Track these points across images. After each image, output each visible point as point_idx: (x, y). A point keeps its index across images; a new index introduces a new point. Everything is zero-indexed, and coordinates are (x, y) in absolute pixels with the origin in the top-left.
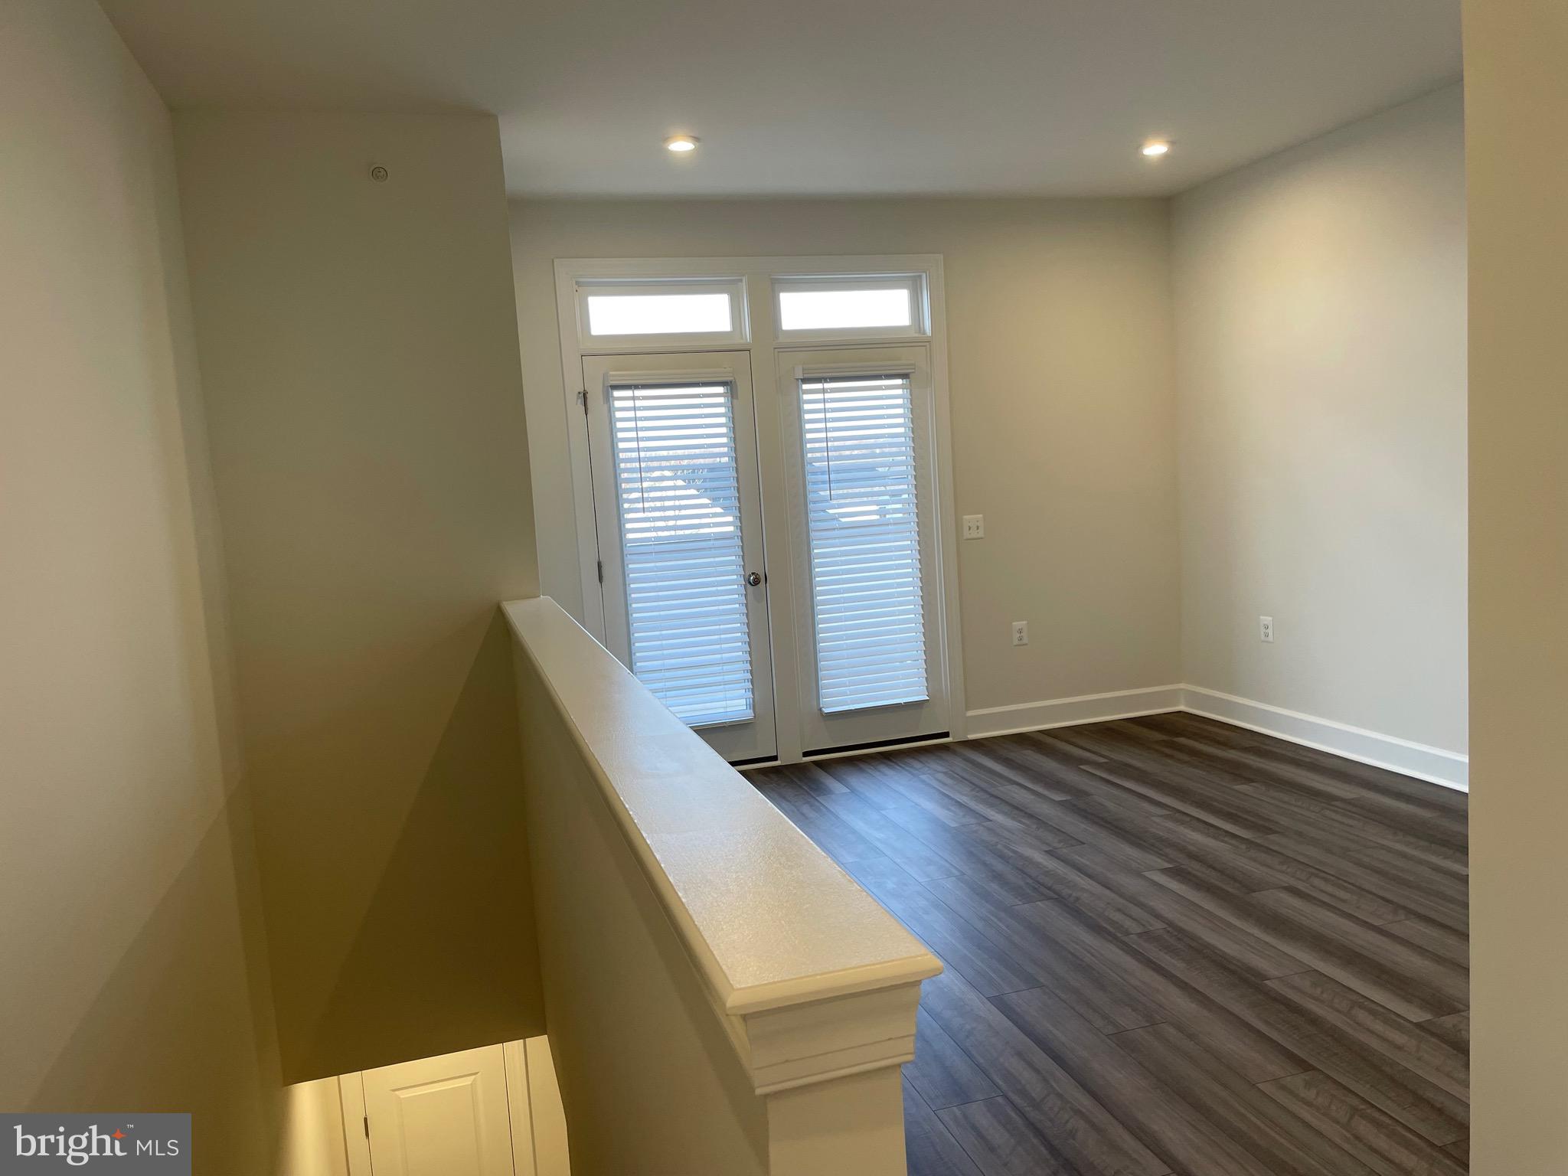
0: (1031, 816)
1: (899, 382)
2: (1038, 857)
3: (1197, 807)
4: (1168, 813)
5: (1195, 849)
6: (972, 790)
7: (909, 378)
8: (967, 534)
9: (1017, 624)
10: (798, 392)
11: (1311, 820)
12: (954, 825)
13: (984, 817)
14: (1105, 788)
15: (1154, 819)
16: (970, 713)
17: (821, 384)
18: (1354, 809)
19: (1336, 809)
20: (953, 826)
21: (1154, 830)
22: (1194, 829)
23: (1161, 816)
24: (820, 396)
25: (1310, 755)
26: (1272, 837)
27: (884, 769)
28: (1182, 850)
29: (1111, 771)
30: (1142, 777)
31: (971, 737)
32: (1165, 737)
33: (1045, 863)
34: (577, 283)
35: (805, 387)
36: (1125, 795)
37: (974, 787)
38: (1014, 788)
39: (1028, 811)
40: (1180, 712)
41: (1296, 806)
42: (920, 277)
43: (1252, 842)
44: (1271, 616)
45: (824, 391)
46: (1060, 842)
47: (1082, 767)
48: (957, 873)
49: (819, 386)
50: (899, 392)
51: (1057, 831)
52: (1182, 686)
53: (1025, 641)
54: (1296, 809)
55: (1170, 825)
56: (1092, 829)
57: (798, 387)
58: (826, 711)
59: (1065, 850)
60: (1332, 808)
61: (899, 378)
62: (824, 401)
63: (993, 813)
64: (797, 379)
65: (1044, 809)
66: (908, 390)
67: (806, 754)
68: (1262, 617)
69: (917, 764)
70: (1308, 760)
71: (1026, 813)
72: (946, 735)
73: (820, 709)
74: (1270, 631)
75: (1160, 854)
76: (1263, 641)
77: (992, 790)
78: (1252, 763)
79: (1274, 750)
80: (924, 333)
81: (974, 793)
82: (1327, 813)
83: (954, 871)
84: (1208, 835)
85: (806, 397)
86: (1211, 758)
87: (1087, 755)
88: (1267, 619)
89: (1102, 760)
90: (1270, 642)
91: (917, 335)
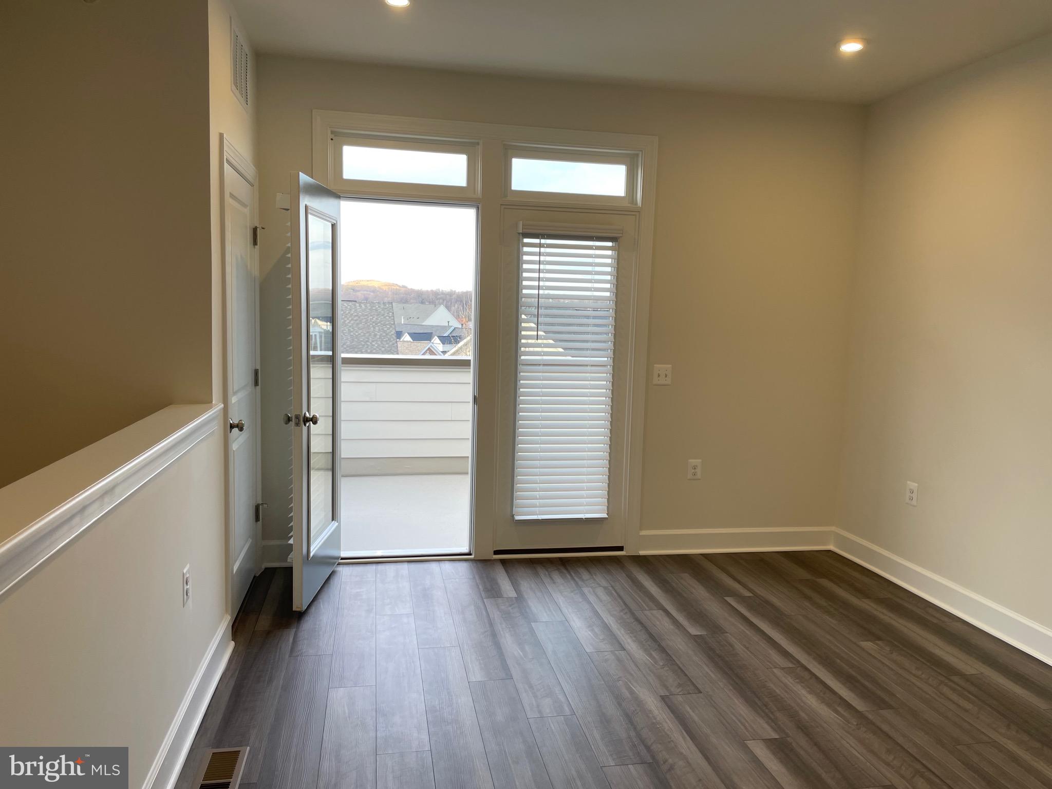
0: (663, 650)
1: (610, 244)
2: (652, 703)
3: (820, 663)
4: (791, 665)
5: (806, 718)
6: (622, 611)
7: (617, 241)
8: (656, 381)
9: (693, 461)
10: (519, 246)
11: (928, 696)
12: (589, 649)
13: (620, 644)
14: (742, 627)
15: (775, 670)
16: (643, 533)
17: (539, 240)
18: (972, 689)
19: (954, 685)
20: (588, 651)
21: (772, 686)
22: (812, 691)
23: (783, 669)
24: (537, 250)
25: (938, 615)
26: (887, 713)
27: (556, 576)
28: (793, 716)
29: (750, 607)
30: (778, 619)
31: (642, 553)
32: (808, 576)
33: (656, 712)
34: (332, 132)
35: (526, 240)
36: (756, 638)
37: (624, 607)
38: (658, 614)
39: (663, 644)
40: (830, 550)
41: (914, 675)
42: (637, 155)
43: (866, 718)
44: (918, 483)
45: (540, 246)
46: (679, 685)
47: (726, 598)
48: (567, 711)
49: (537, 241)
50: (609, 253)
51: (680, 671)
52: (833, 528)
53: (699, 475)
54: (914, 680)
55: (789, 681)
56: (714, 675)
57: (519, 240)
58: (517, 518)
59: (680, 698)
60: (950, 683)
61: (610, 242)
62: (540, 254)
63: (629, 641)
64: (519, 233)
65: (678, 644)
66: (616, 252)
67: (496, 552)
68: (908, 482)
69: (585, 575)
70: (935, 621)
71: (660, 645)
72: (621, 549)
73: (513, 516)
74: (914, 496)
75: (771, 719)
76: (907, 503)
77: (639, 614)
78: (882, 617)
79: (906, 605)
80: (636, 204)
81: (622, 614)
82: (945, 690)
83: (566, 708)
84: (823, 701)
85: (526, 249)
86: (846, 605)
87: (737, 586)
88: (913, 485)
89: (748, 594)
90: (914, 506)
91: (629, 205)
